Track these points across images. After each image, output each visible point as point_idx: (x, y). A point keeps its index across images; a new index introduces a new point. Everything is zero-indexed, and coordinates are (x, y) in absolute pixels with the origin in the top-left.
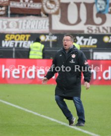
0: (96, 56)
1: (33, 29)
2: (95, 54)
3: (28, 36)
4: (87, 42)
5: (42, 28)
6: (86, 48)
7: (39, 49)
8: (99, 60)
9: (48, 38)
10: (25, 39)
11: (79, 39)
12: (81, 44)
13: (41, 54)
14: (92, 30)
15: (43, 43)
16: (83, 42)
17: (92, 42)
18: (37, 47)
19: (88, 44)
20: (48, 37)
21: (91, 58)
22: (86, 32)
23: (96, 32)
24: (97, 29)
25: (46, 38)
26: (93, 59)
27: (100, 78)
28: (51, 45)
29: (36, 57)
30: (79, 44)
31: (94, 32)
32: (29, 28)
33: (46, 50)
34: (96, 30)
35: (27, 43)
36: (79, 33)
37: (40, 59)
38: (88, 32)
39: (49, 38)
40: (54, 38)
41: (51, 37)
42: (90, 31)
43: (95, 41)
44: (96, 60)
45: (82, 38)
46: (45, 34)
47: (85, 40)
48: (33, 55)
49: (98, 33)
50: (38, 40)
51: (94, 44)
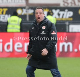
0: (72, 28)
1: (10, 3)
2: (71, 26)
3: (5, 10)
4: (63, 15)
5: (19, 2)
6: (62, 21)
7: (17, 23)
8: (75, 33)
9: (24, 12)
10: (2, 13)
11: (55, 12)
12: (57, 17)
13: (19, 27)
14: (68, 4)
15: (20, 16)
16: (59, 15)
17: (68, 14)
18: (15, 21)
19: (64, 17)
20: (24, 10)
21: (67, 31)
22: (62, 5)
23: (71, 5)
24: (73, 2)
25: (23, 11)
26: (69, 32)
27: (76, 50)
28: (28, 19)
29: (14, 30)
30: (55, 17)
31: (70, 5)
32: (6, 2)
33: (23, 24)
34: (71, 3)
35: (4, 17)
36: (55, 6)
37: (18, 32)
38: (64, 5)
39: (26, 11)
40: (31, 12)
41: (28, 10)
42: (66, 5)
43: (71, 14)
44: (72, 33)
45: (58, 11)
46: (22, 8)
47: (62, 13)
48: (11, 28)
49: (73, 6)
50: (15, 14)
51: (70, 17)
